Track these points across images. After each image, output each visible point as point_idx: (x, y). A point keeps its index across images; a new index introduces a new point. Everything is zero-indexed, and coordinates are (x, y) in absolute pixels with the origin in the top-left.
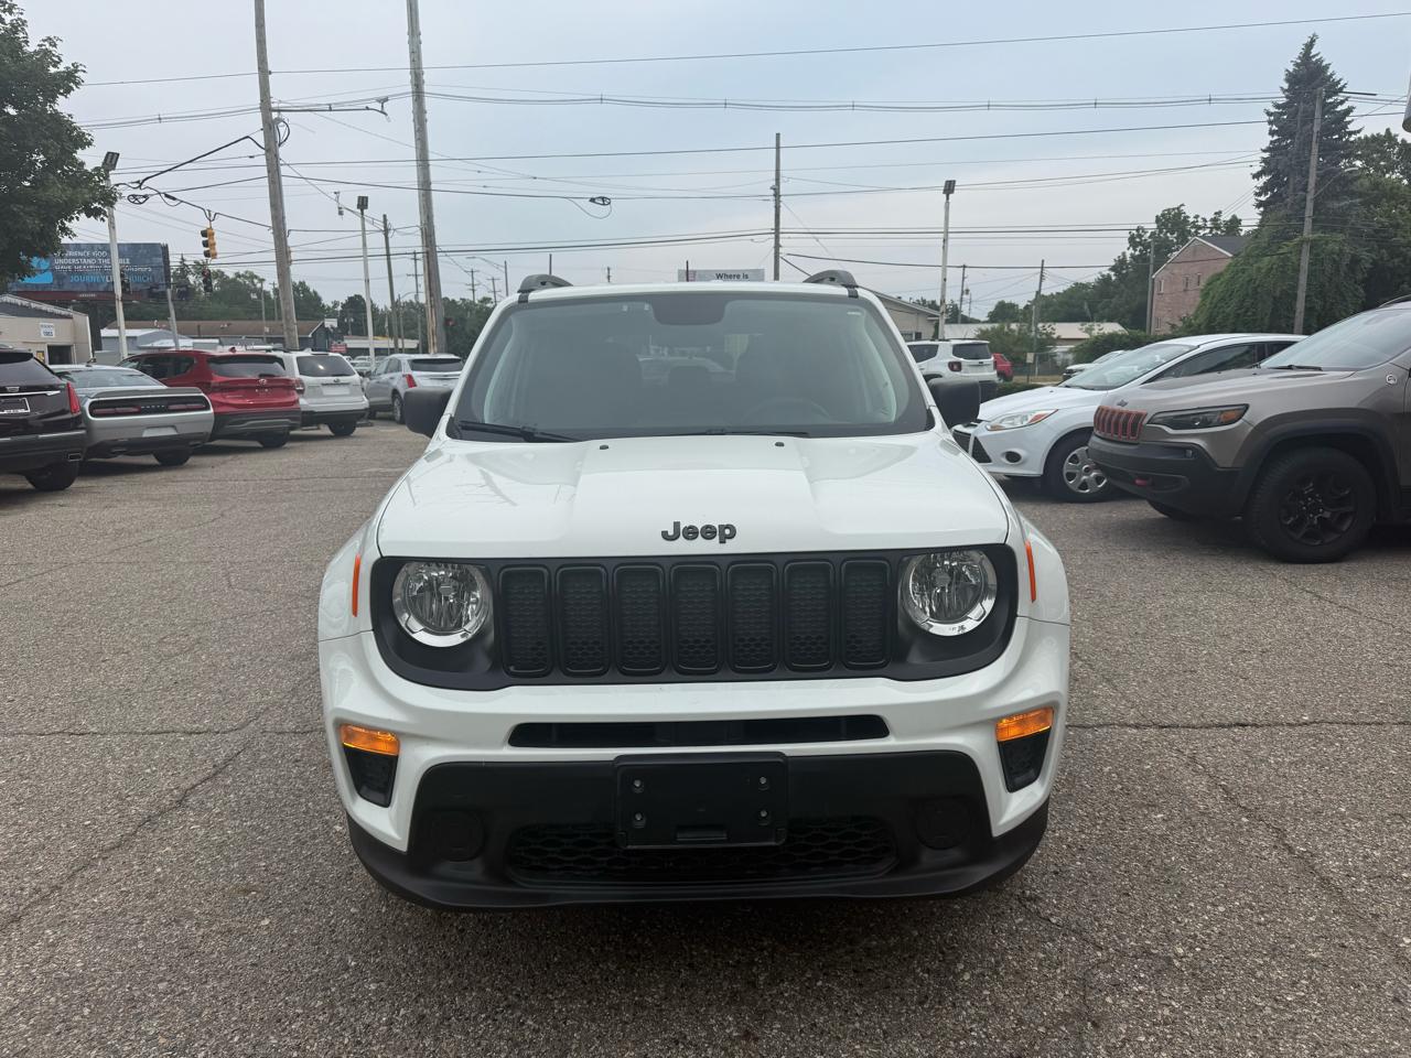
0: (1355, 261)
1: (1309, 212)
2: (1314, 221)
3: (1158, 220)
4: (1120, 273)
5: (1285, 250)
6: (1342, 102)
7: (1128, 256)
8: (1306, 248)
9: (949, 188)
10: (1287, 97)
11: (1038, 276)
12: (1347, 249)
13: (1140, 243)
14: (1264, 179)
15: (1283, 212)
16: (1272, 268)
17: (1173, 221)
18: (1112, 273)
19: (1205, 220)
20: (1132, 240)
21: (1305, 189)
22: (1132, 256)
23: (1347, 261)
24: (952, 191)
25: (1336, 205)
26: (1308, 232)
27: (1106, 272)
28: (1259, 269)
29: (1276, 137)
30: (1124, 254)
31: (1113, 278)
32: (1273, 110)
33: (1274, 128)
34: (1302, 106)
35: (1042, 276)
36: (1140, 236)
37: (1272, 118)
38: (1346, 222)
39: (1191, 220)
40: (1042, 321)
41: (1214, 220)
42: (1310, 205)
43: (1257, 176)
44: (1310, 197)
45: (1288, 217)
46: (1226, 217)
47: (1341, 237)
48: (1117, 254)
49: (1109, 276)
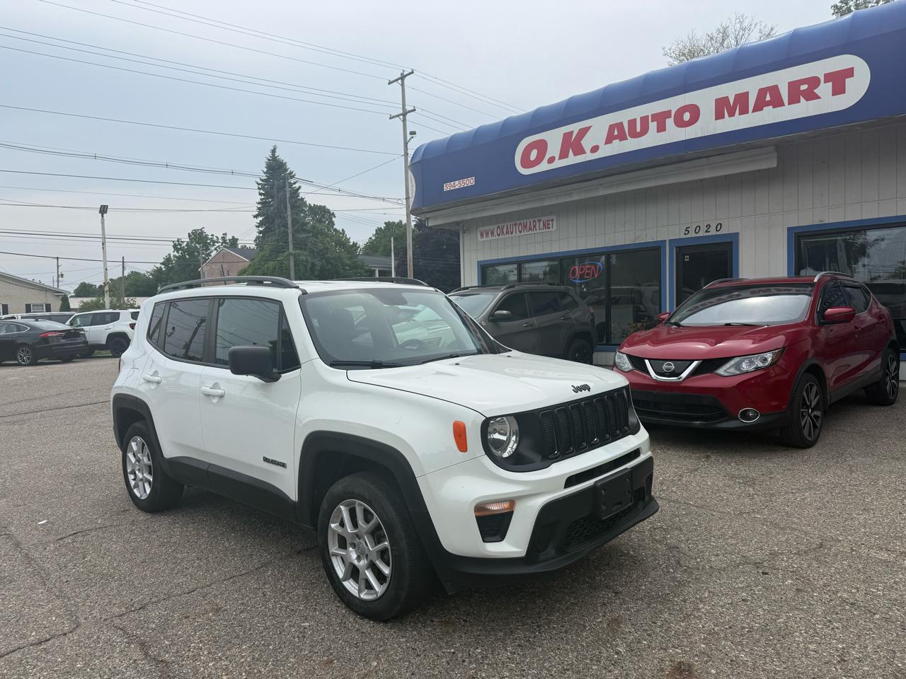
0: (313, 265)
1: (290, 239)
2: (293, 244)
3: (189, 235)
4: (168, 266)
5: (281, 258)
6: (295, 183)
7: (172, 256)
8: (292, 258)
9: (103, 210)
10: (267, 176)
11: (121, 267)
12: (309, 259)
13: (180, 249)
14: (261, 219)
15: (274, 238)
16: (275, 268)
17: (199, 237)
18: (163, 266)
19: (217, 237)
20: (175, 246)
21: (286, 226)
22: (174, 256)
23: (309, 266)
24: (106, 212)
25: (301, 236)
26: (291, 250)
27: (159, 265)
28: (268, 268)
29: (263, 197)
30: (169, 255)
31: (164, 269)
32: (260, 182)
33: (262, 191)
34: (276, 182)
35: (123, 267)
36: (180, 245)
37: (260, 186)
38: (306, 245)
39: (210, 237)
40: (126, 296)
41: (223, 238)
42: (290, 236)
43: (256, 216)
44: (290, 231)
45: (278, 241)
46: (229, 237)
47: (306, 253)
48: (165, 255)
49: (160, 267)
